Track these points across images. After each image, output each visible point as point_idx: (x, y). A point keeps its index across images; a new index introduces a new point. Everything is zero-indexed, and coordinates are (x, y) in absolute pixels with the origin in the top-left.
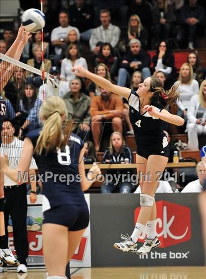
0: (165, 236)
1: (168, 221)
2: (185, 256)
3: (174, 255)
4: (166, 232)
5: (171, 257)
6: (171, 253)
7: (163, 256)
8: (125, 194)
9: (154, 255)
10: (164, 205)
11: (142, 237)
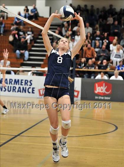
1: (105, 87)
2: (109, 98)
3: (106, 98)
4: (104, 91)
6: (105, 97)
7: (103, 98)
8: (92, 79)
9: (100, 98)
10: (104, 83)
11: (96, 92)
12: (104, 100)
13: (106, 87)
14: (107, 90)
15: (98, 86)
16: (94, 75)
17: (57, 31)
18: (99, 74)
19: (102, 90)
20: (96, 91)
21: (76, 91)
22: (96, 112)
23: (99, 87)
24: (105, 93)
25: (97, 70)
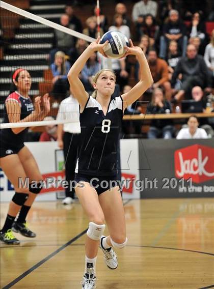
0: (201, 174)
1: (203, 159)
3: (208, 189)
4: (201, 170)
5: (205, 191)
6: (205, 187)
7: (199, 189)
9: (192, 189)
10: (199, 148)
12: (203, 195)
13: (206, 159)
14: (208, 168)
15: (184, 159)
16: (170, 130)
17: (64, 18)
18: (185, 126)
19: (195, 168)
20: (180, 171)
21: (127, 176)
22: (185, 227)
23: (188, 162)
24: (203, 175)
25: (178, 114)
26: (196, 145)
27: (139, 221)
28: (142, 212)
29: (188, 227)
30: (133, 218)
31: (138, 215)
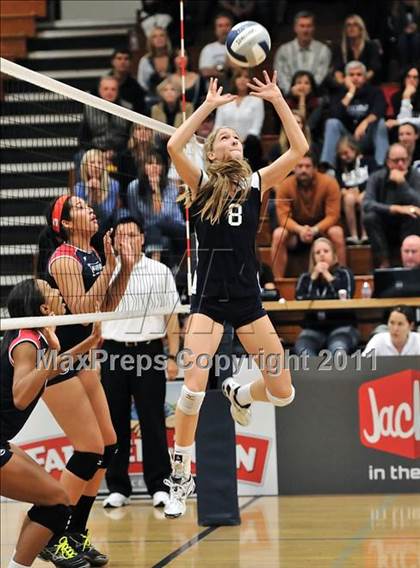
0: (418, 437)
7: (415, 474)
9: (397, 472)
10: (414, 378)
11: (373, 439)
20: (371, 433)
21: (248, 442)
22: (382, 560)
23: (389, 410)
26: (408, 373)
27: (276, 545)
28: (282, 526)
29: (390, 561)
30: (263, 539)
31: (274, 532)
